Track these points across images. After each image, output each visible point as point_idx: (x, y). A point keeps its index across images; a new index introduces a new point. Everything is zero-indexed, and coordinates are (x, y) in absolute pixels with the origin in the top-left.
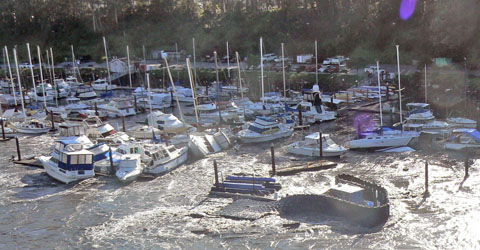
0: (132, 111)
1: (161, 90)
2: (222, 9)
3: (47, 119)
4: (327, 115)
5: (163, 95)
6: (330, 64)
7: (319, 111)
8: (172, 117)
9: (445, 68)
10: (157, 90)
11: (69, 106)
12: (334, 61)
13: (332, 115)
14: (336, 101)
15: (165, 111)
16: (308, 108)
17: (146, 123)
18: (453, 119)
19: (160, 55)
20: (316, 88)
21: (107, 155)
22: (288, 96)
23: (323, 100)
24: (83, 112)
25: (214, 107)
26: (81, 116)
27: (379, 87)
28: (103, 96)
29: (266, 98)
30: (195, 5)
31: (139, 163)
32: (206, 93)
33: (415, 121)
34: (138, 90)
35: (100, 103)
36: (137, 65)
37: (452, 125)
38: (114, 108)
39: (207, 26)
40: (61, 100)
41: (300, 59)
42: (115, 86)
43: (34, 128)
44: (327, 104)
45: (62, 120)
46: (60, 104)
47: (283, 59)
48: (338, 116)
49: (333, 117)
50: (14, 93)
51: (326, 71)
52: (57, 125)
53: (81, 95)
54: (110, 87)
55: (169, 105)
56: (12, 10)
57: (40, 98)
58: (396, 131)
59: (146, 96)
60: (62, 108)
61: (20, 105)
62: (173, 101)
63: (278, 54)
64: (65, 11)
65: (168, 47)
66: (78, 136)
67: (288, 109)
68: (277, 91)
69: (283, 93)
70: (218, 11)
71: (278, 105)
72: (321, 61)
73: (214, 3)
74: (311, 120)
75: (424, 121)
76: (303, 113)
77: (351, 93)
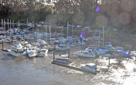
0: (33, 38)
1: (41, 33)
2: (58, 12)
3: (11, 39)
5: (41, 35)
6: (86, 28)
7: (81, 42)
8: (44, 41)
9: (116, 32)
11: (17, 36)
14: (86, 40)
17: (37, 42)
18: (117, 47)
19: (41, 23)
20: (81, 36)
21: (26, 50)
23: (83, 39)
24: (20, 38)
25: (54, 39)
26: (19, 38)
28: (26, 34)
29: (68, 38)
31: (35, 53)
32: (53, 35)
33: (107, 47)
34: (35, 32)
35: (25, 36)
36: (35, 25)
37: (117, 49)
38: (28, 37)
39: (54, 16)
40: (15, 34)
41: (78, 26)
42: (29, 31)
43: (7, 41)
45: (15, 40)
46: (14, 35)
49: (85, 44)
50: (3, 31)
52: (13, 41)
53: (20, 33)
54: (28, 31)
56: (5, 8)
57: (9, 33)
58: (102, 49)
59: (37, 35)
60: (15, 36)
61: (4, 34)
64: (18, 9)
65: (43, 21)
66: (18, 44)
67: (73, 41)
69: (72, 37)
70: (57, 12)
71: (71, 40)
73: (57, 10)
74: (80, 45)
75: (109, 47)
76: (78, 42)
77: (91, 38)
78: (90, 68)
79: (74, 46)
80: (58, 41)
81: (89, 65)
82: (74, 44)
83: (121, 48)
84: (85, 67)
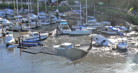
1: (2, 10)
5: (3, 12)
6: (63, 3)
7: (58, 18)
8: (6, 20)
9: (102, 6)
12: (64, 2)
14: (64, 15)
15: (4, 18)
16: (54, 18)
18: (103, 22)
20: (57, 11)
22: (47, 13)
23: (59, 15)
25: (21, 16)
29: (40, 14)
33: (90, 23)
41: (53, 1)
51: (61, 6)
55: (5, 16)
62: (6, 14)
67: (47, 18)
68: (43, 11)
69: (45, 12)
71: (44, 16)
74: (54, 22)
76: (52, 19)
77: (69, 13)
79: (48, 24)
82: (48, 21)
83: (108, 23)
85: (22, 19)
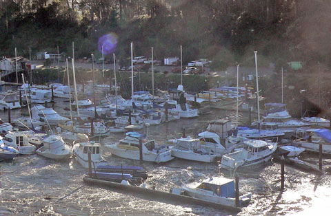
0: (18, 105)
1: (44, 87)
2: (98, 16)
4: (191, 113)
5: (45, 91)
6: (194, 66)
7: (184, 109)
8: (53, 111)
9: (300, 71)
10: (41, 87)
13: (195, 113)
14: (199, 101)
15: (46, 105)
16: (174, 106)
18: (308, 119)
19: (43, 56)
20: (180, 88)
22: (156, 95)
23: (187, 99)
25: (90, 102)
27: (238, 88)
29: (137, 96)
30: (76, 12)
32: (83, 90)
34: (24, 86)
36: (23, 64)
37: (307, 124)
38: (3, 102)
41: (167, 61)
42: (4, 82)
44: (191, 103)
47: (152, 61)
48: (200, 114)
49: (196, 115)
51: (190, 72)
55: (49, 100)
59: (29, 92)
62: (53, 97)
63: (148, 57)
65: (50, 50)
67: (155, 106)
70: (95, 18)
71: (147, 103)
72: (185, 63)
73: (92, 11)
74: (176, 117)
75: (280, 121)
76: (169, 110)
77: (213, 93)
78: (216, 192)
79: (156, 122)
80: (101, 110)
81: (211, 182)
82: (156, 115)
84: (200, 192)
85: (93, 109)
